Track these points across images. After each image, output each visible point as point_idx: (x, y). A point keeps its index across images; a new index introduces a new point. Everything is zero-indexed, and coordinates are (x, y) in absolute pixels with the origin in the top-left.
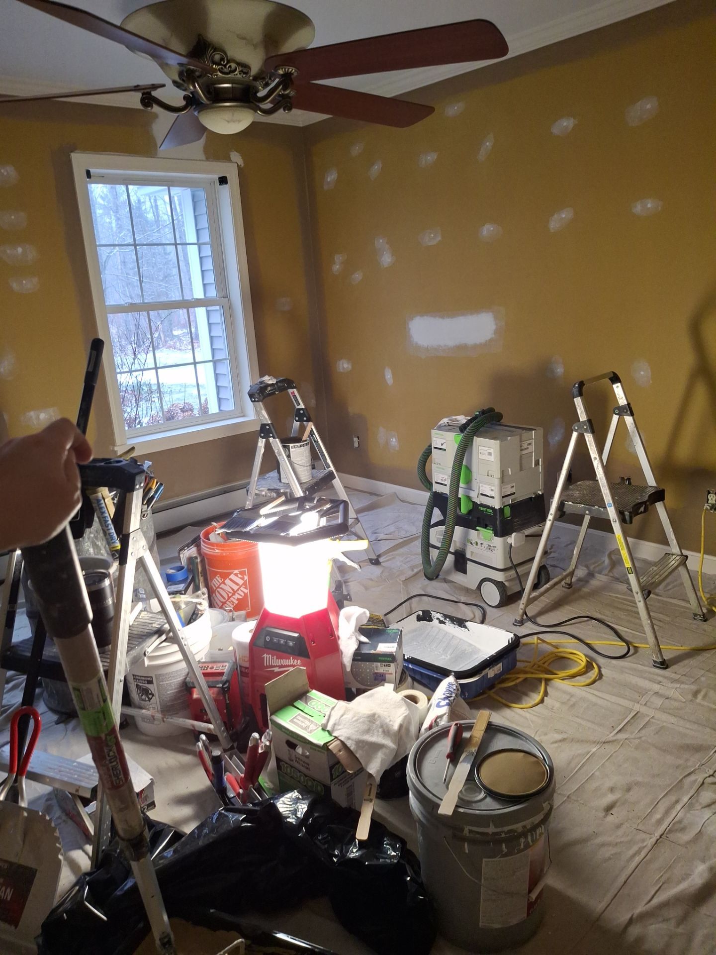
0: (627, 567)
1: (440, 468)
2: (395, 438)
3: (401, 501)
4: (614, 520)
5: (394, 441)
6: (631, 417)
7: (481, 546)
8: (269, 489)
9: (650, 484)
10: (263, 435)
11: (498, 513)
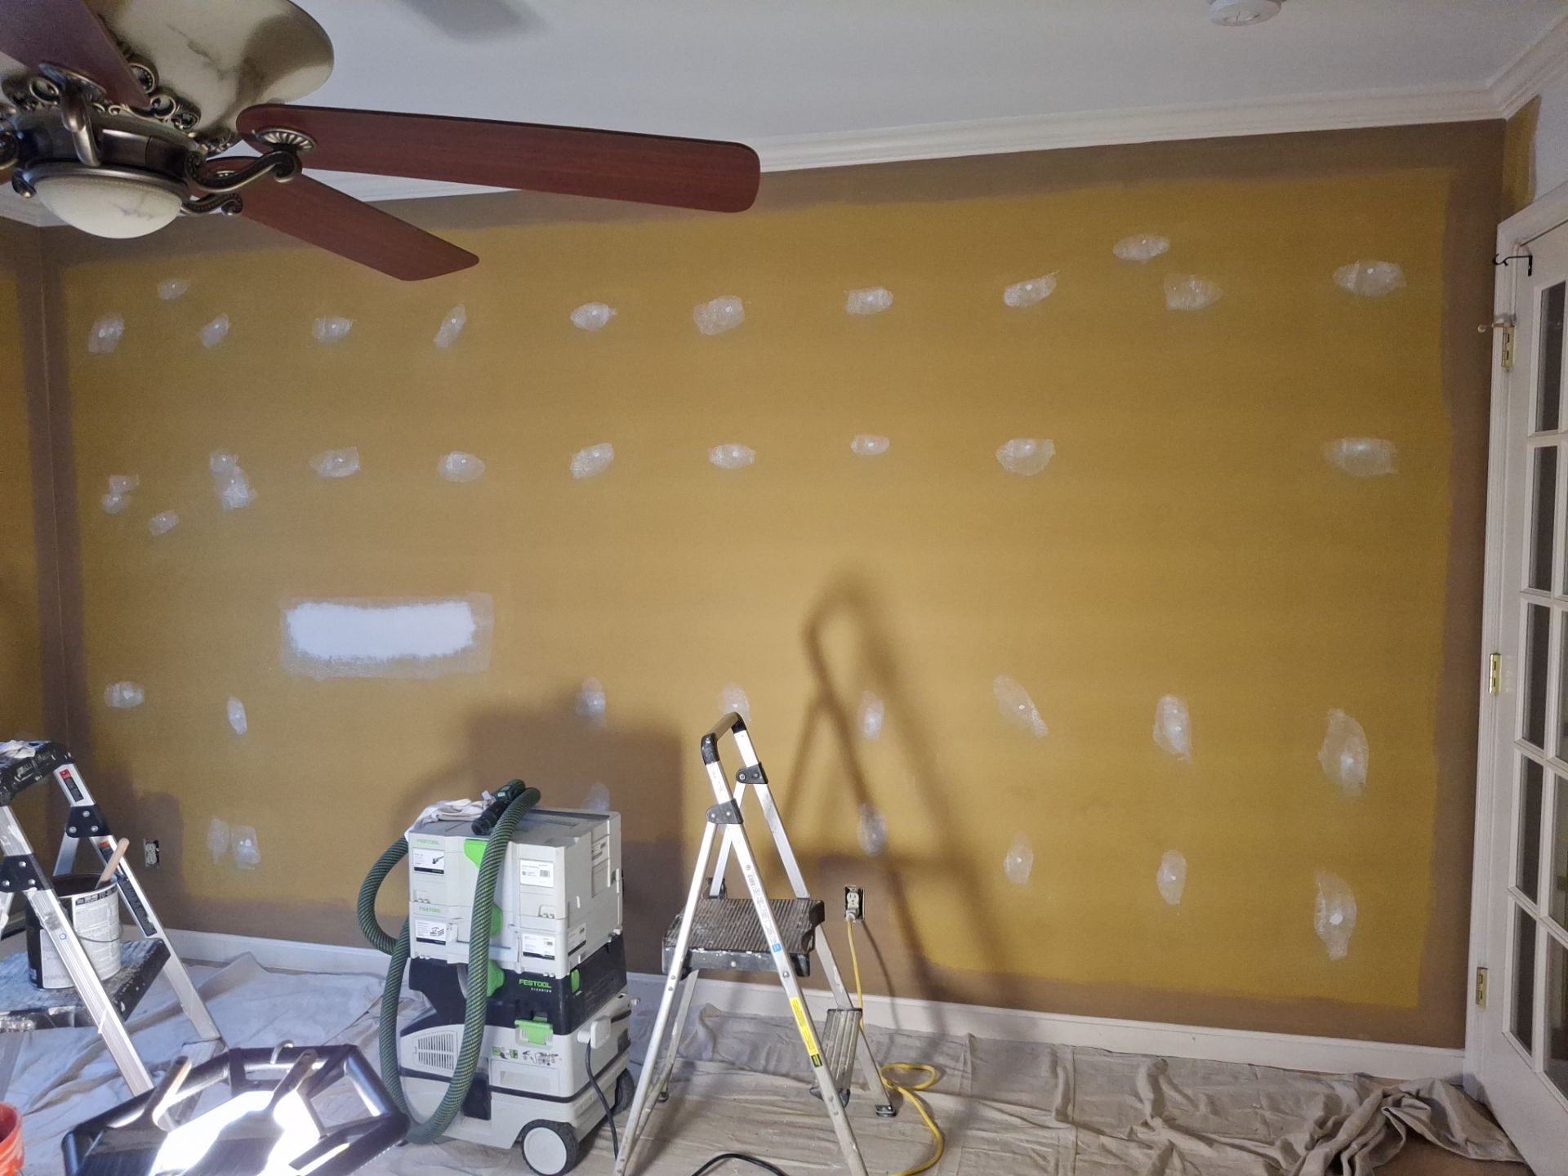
0: (811, 1054)
1: (427, 909)
2: (252, 840)
3: (266, 969)
4: (786, 974)
5: (247, 846)
6: (765, 785)
7: (525, 1059)
8: (13, 1013)
9: (798, 896)
10: (8, 883)
11: (561, 987)
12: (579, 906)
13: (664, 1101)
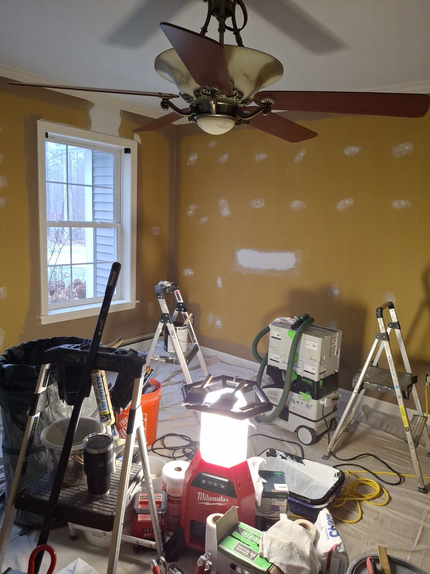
0: (405, 426)
2: (220, 321)
4: (399, 397)
5: (219, 323)
6: (399, 330)
7: (302, 405)
8: (161, 357)
9: (407, 372)
10: (162, 320)
11: (316, 384)
12: (325, 359)
13: (347, 432)
